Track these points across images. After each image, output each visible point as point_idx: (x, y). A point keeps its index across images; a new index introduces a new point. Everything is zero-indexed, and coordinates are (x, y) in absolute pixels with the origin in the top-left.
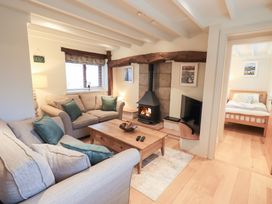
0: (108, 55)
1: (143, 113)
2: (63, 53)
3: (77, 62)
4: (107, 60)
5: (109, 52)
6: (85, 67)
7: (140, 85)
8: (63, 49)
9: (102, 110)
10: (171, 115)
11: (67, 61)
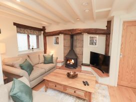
0: (44, 29)
1: (68, 62)
2: (15, 27)
3: (25, 33)
4: (42, 32)
5: (44, 27)
6: (28, 36)
7: (64, 46)
8: (15, 24)
9: (45, 63)
10: (83, 63)
11: (18, 32)
